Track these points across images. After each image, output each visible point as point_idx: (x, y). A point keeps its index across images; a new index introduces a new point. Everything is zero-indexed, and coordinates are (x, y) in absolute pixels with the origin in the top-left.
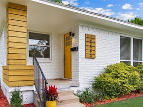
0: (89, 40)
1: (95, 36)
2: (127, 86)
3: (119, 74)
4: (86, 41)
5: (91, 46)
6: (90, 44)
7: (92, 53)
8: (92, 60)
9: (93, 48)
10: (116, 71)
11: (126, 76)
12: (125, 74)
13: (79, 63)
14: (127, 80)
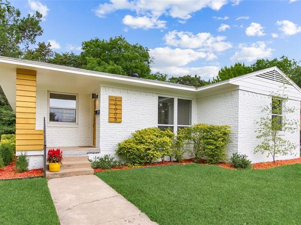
0: (114, 103)
1: (121, 98)
2: (152, 153)
3: (144, 139)
4: (109, 104)
5: (116, 109)
6: (114, 107)
7: (117, 117)
8: (118, 124)
9: (118, 111)
10: (141, 136)
11: (151, 142)
12: (152, 140)
13: (101, 128)
14: (152, 146)
